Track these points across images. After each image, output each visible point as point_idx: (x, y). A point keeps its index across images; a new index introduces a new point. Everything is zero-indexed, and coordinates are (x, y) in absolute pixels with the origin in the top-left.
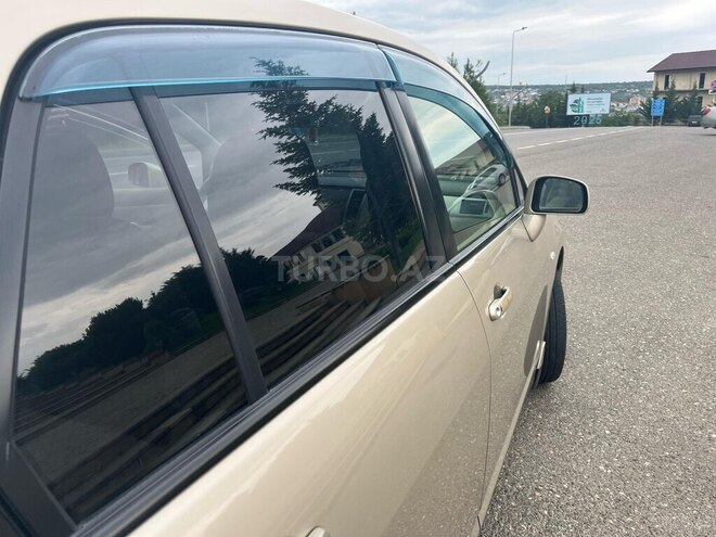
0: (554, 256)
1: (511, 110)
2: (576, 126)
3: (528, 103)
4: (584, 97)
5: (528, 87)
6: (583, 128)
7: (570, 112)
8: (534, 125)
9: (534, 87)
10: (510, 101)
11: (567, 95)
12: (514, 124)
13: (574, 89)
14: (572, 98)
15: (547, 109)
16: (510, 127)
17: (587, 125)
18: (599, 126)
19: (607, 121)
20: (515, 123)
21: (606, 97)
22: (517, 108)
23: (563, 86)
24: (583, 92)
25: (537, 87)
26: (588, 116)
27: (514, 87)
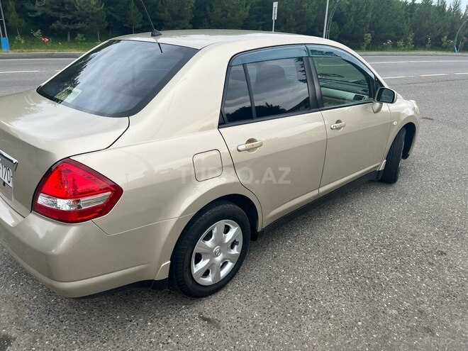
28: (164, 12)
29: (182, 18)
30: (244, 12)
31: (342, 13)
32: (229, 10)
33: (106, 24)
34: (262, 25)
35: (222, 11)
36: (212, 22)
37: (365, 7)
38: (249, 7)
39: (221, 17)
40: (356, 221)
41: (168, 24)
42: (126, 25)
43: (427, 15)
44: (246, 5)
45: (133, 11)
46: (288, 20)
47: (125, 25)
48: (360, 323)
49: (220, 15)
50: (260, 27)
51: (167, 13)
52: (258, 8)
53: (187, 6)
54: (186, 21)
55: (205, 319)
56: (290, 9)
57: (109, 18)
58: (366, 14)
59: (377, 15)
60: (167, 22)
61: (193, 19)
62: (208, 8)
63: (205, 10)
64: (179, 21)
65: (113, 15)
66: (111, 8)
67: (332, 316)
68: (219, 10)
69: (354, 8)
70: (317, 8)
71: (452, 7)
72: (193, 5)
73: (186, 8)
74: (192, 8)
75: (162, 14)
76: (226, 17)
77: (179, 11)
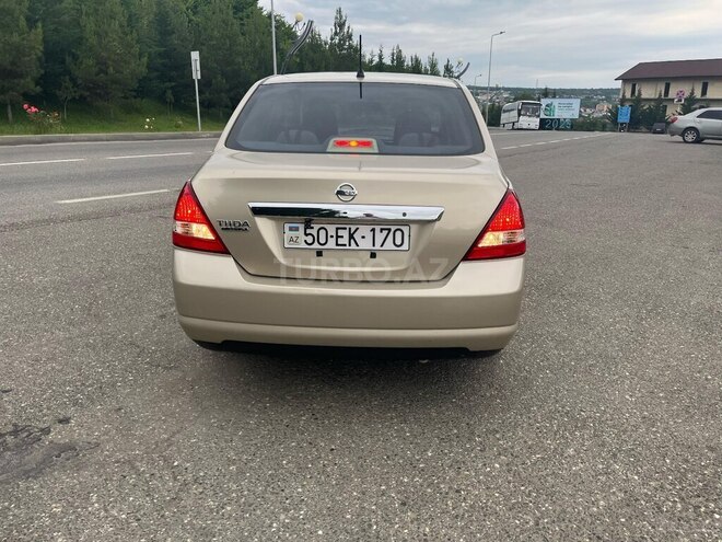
2: (548, 130)
4: (556, 102)
6: (553, 132)
9: (505, 89)
13: (546, 93)
14: (544, 103)
17: (558, 129)
18: (569, 130)
21: (576, 103)
23: (535, 90)
24: (554, 97)
26: (559, 120)
29: (21, 76)
30: (138, 67)
32: (110, 63)
34: (172, 89)
35: (97, 64)
36: (79, 82)
38: (145, 60)
39: (97, 74)
44: (141, 55)
46: (214, 81)
49: (95, 70)
50: (169, 92)
52: (159, 61)
53: (29, 55)
54: (29, 79)
56: (214, 65)
61: (43, 77)
62: (68, 59)
63: (63, 62)
64: (16, 81)
68: (91, 62)
69: (308, 68)
71: (429, 68)
72: (40, 54)
73: (27, 59)
74: (39, 59)
76: (106, 73)
77: (13, 63)
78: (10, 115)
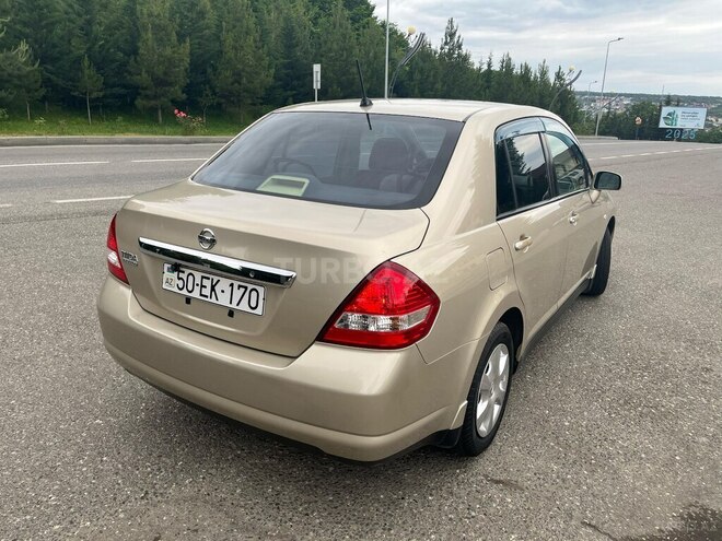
0: (606, 218)
1: (600, 117)
2: (668, 140)
3: (619, 112)
4: (679, 111)
5: (621, 95)
6: (674, 143)
7: (662, 125)
8: (622, 136)
9: (627, 96)
10: (600, 109)
11: (661, 107)
12: (600, 134)
13: (669, 101)
14: (665, 111)
15: (639, 120)
16: (596, 136)
17: (679, 140)
18: (692, 141)
19: (701, 137)
20: (603, 133)
21: (702, 112)
22: (606, 117)
23: (659, 96)
24: (678, 105)
25: (631, 95)
26: (682, 130)
27: (604, 95)
28: (140, 74)
29: (171, 84)
30: (267, 78)
31: (402, 82)
32: (244, 74)
33: (43, 92)
34: (293, 96)
35: (233, 75)
36: (217, 90)
37: (432, 73)
38: (272, 71)
39: (232, 84)
40: (588, 343)
41: (148, 92)
42: (76, 94)
43: (509, 87)
44: (269, 67)
45: (87, 72)
46: (330, 90)
47: (72, 93)
48: (677, 458)
49: (231, 80)
50: (291, 99)
51: (144, 75)
52: (284, 71)
53: (178, 67)
54: (177, 87)
55: (498, 482)
56: (331, 75)
57: (47, 82)
58: (435, 83)
59: (448, 86)
60: (146, 89)
61: (188, 86)
62: (209, 70)
63: (204, 72)
64: (167, 88)
65: (52, 77)
66: (49, 67)
67: (643, 456)
68: (228, 73)
69: (417, 76)
70: (368, 74)
71: (539, 75)
72: (187, 66)
73: (176, 69)
74: (186, 70)
75: (139, 77)
76: (240, 84)
77: (165, 74)
78: (160, 119)
